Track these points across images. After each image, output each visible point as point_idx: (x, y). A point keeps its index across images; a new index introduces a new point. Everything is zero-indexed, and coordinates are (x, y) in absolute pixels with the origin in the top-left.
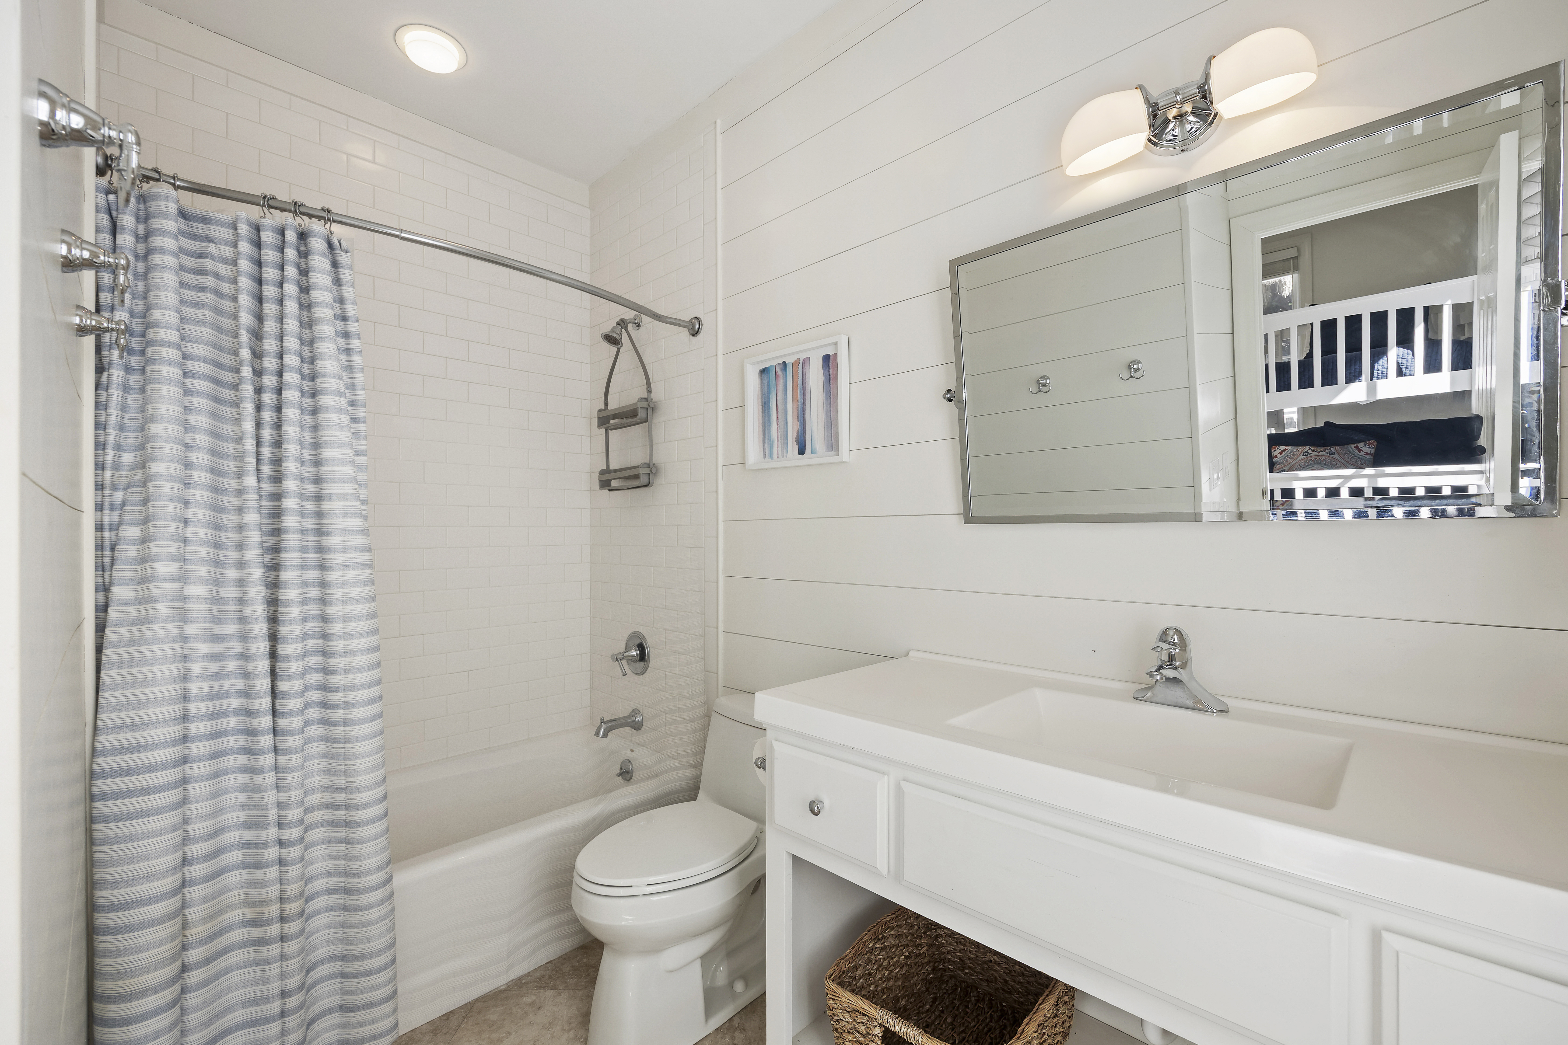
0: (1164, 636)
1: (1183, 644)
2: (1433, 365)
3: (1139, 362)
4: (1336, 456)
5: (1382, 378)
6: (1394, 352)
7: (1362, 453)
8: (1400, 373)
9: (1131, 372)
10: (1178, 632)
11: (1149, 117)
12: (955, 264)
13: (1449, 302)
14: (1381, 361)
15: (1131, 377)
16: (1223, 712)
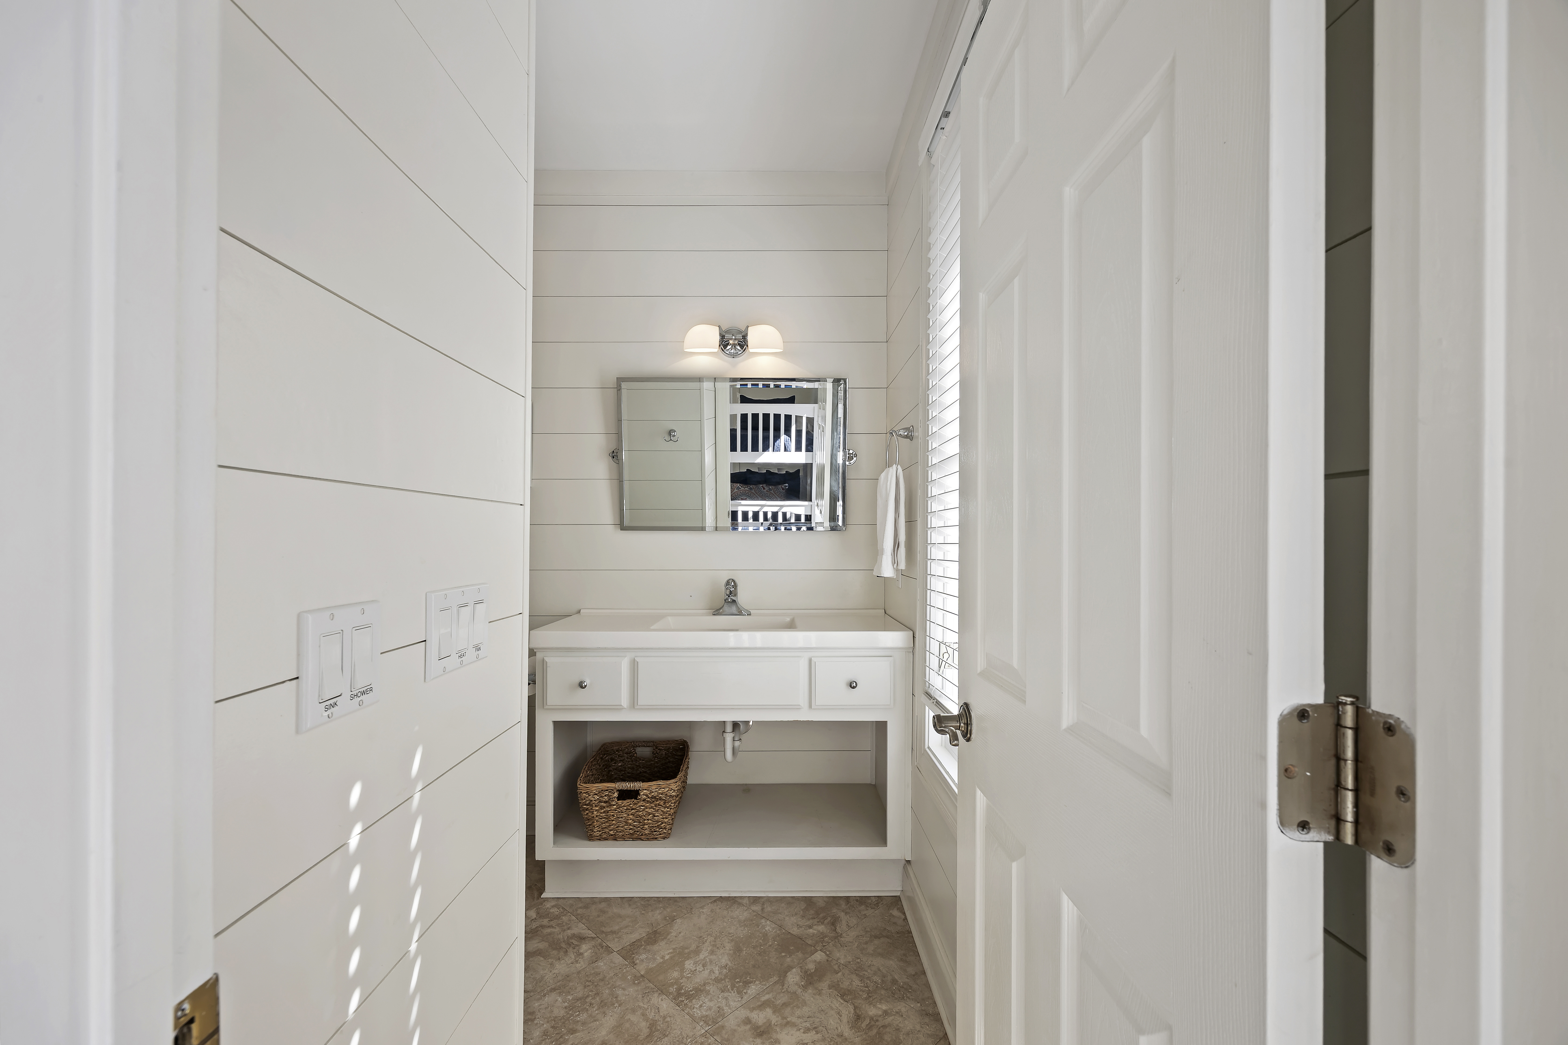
0: (728, 583)
1: (735, 586)
2: (798, 448)
3: (675, 431)
4: (753, 491)
5: (778, 451)
6: (783, 437)
7: (765, 490)
8: (786, 450)
9: (671, 437)
10: (733, 581)
11: (720, 341)
12: (620, 380)
13: (805, 416)
14: (777, 441)
15: (671, 440)
16: (749, 614)
